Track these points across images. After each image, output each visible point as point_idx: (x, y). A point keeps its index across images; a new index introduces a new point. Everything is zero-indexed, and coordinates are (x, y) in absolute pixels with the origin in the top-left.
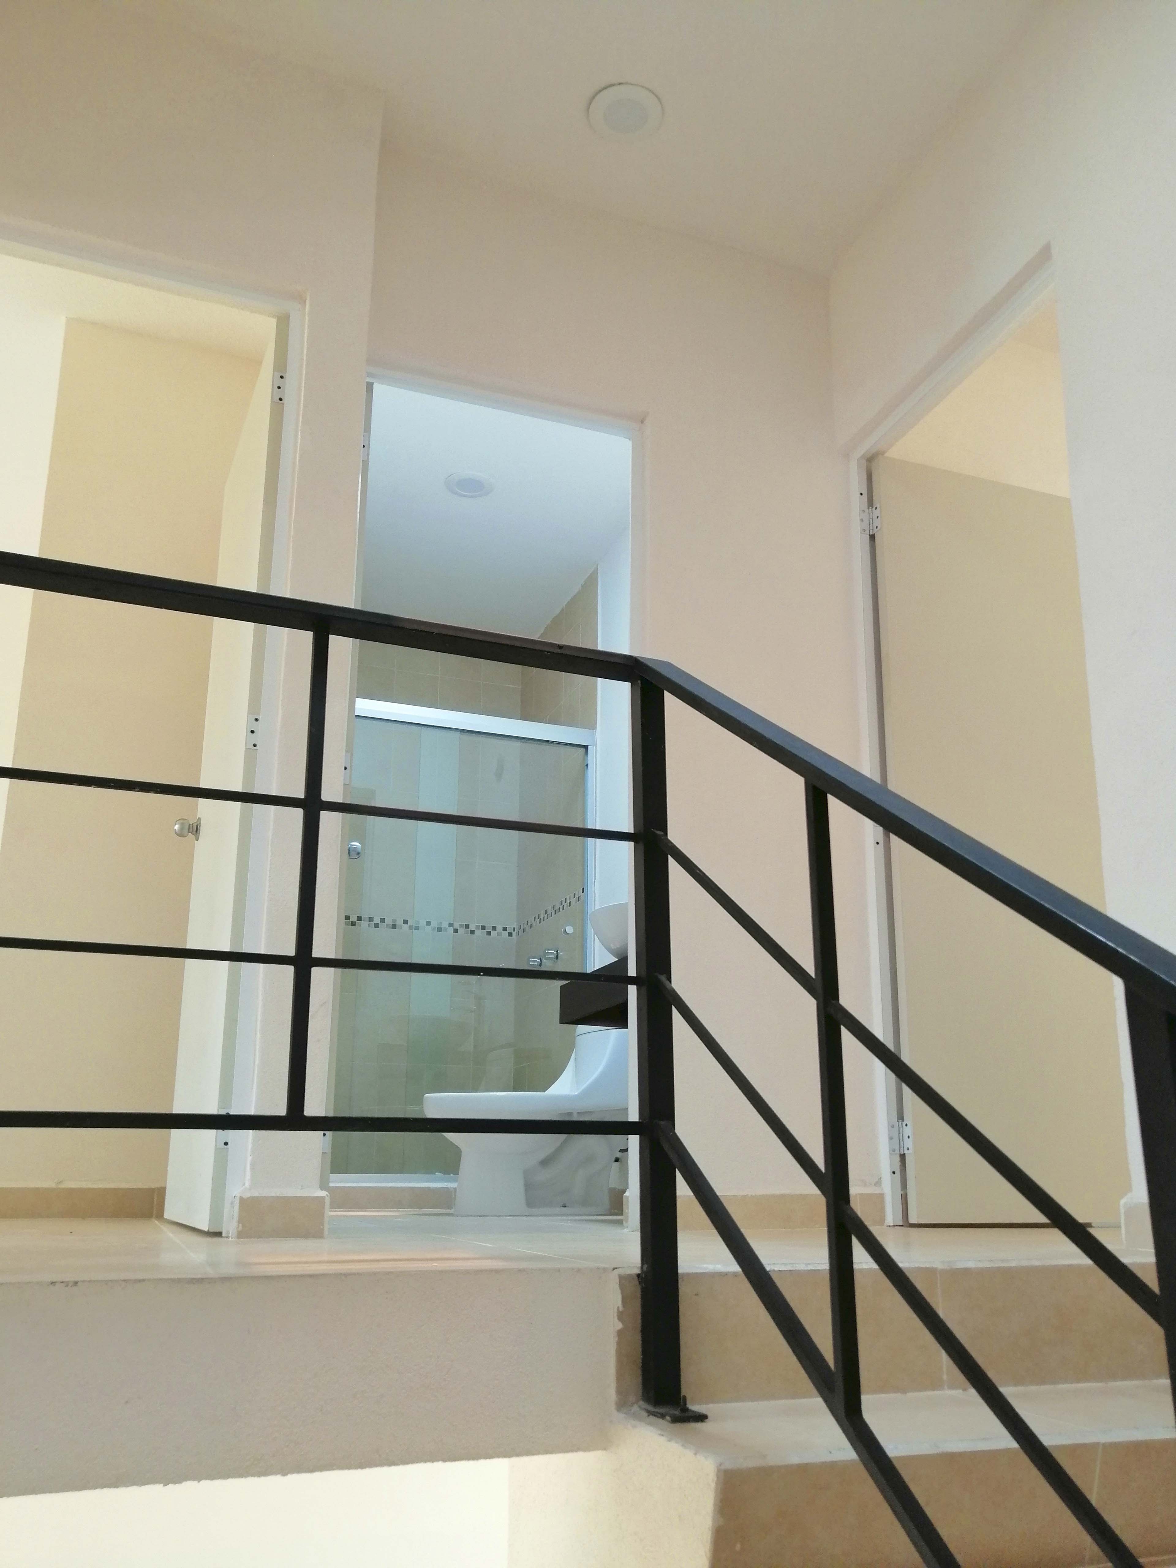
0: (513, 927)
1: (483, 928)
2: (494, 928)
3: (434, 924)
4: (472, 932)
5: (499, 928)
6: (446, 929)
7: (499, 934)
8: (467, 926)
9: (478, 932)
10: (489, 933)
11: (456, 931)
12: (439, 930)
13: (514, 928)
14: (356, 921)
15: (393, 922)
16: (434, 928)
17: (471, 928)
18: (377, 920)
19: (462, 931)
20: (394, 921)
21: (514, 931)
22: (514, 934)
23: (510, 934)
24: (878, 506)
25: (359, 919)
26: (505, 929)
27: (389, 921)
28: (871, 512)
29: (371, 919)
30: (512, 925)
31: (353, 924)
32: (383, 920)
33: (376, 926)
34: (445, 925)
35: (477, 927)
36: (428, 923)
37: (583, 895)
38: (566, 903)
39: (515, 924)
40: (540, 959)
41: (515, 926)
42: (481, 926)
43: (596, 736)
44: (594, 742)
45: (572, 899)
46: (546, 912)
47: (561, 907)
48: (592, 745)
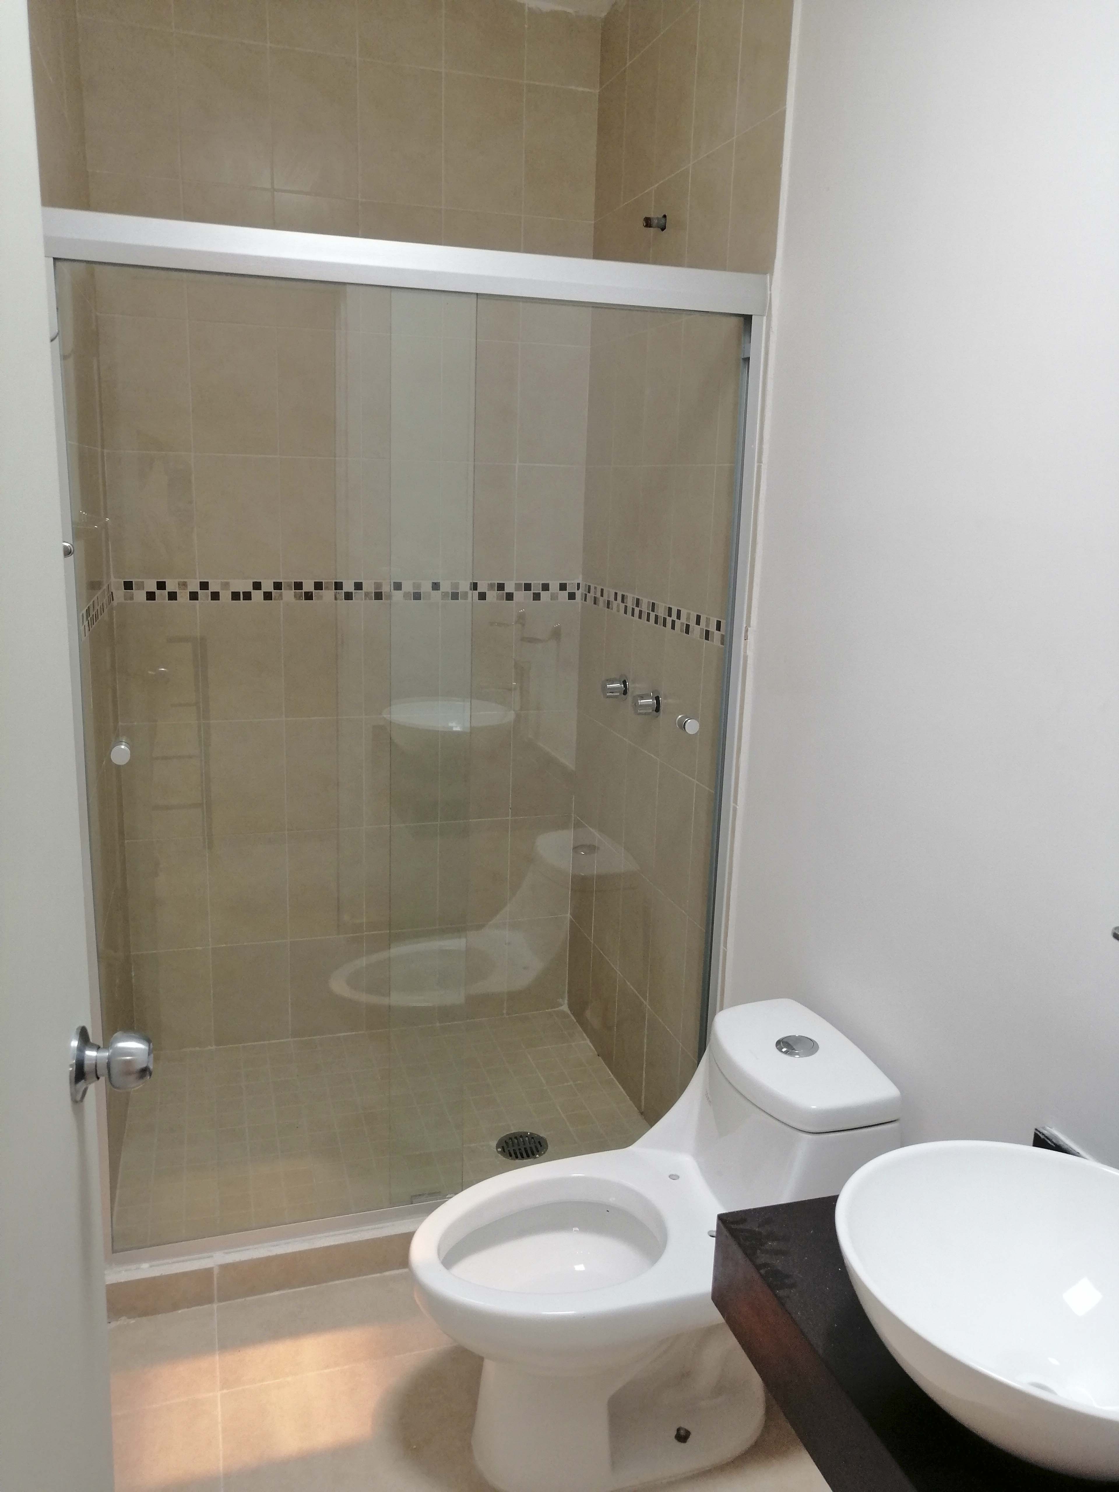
0: (577, 582)
1: (528, 587)
2: (545, 587)
3: (446, 587)
4: (510, 597)
5: (554, 587)
6: (465, 595)
7: (554, 597)
8: (501, 587)
9: (520, 596)
10: (537, 597)
11: (482, 596)
12: (455, 596)
13: (578, 585)
14: (314, 591)
15: (375, 588)
16: (445, 595)
17: (508, 589)
18: (349, 587)
19: (492, 595)
20: (378, 585)
21: (578, 589)
22: (579, 594)
23: (572, 596)
25: (318, 586)
26: (563, 587)
27: (368, 587)
29: (338, 586)
30: (575, 578)
31: (309, 596)
32: (358, 586)
33: (348, 596)
34: (464, 586)
35: (518, 587)
36: (436, 586)
37: (717, 635)
38: (680, 620)
39: (581, 577)
40: (624, 682)
41: (580, 580)
42: (525, 583)
43: (770, 290)
44: (766, 307)
45: (693, 623)
46: (638, 603)
47: (669, 621)
48: (762, 316)
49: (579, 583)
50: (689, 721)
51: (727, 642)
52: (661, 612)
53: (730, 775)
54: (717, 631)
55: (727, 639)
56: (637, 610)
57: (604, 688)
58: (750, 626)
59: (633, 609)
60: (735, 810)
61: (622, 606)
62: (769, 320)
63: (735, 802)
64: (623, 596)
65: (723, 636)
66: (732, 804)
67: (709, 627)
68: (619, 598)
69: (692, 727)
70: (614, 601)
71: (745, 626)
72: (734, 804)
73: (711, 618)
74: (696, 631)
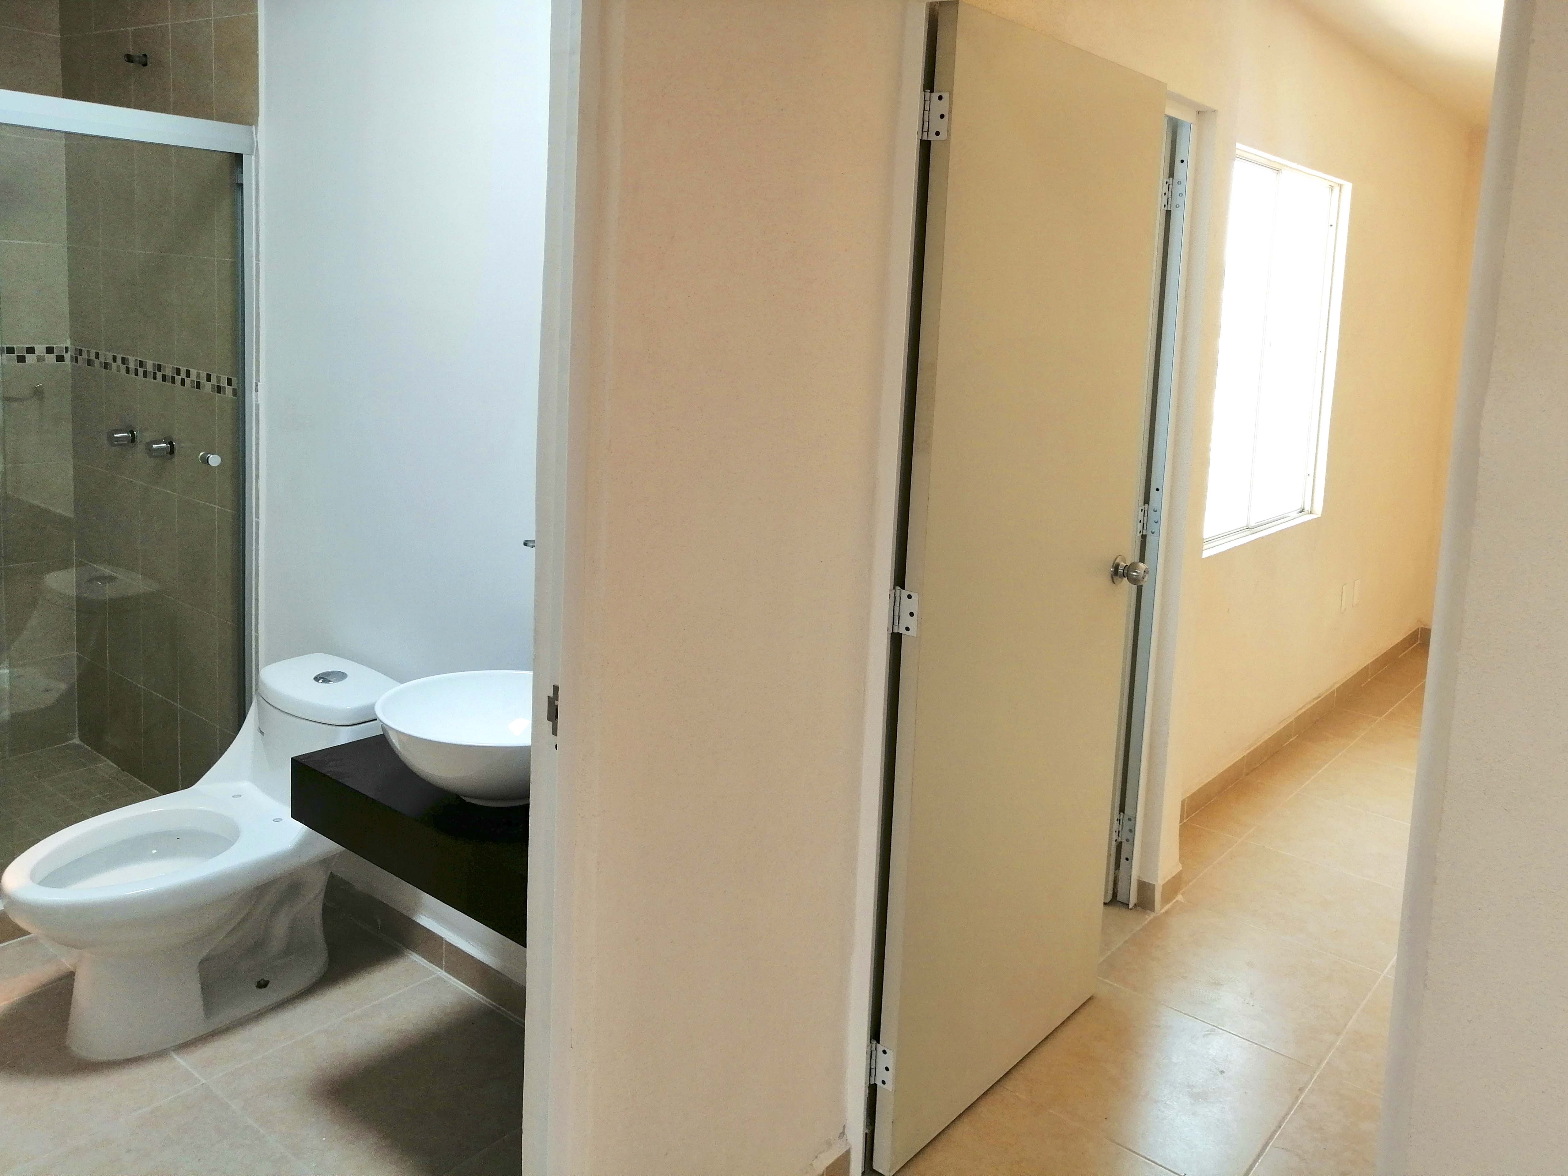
0: (64, 345)
1: (10, 351)
2: (31, 350)
5: (40, 349)
7: (40, 359)
10: (21, 359)
13: (67, 348)
21: (67, 352)
22: (67, 357)
23: (60, 358)
24: (945, 96)
26: (50, 350)
28: (927, 98)
30: (63, 343)
37: (229, 390)
38: (190, 377)
39: (69, 341)
40: (132, 432)
41: (68, 344)
42: (7, 347)
43: (257, 137)
44: (254, 149)
45: (203, 380)
46: (141, 364)
47: (178, 379)
48: (251, 155)
49: (68, 347)
50: (211, 456)
51: (240, 395)
52: (169, 372)
53: (251, 495)
54: (229, 387)
55: (240, 393)
56: (141, 371)
57: (111, 438)
58: (259, 381)
59: (136, 370)
60: (257, 523)
61: (123, 367)
62: (257, 157)
63: (257, 517)
64: (123, 359)
65: (234, 390)
66: (254, 519)
67: (219, 383)
68: (119, 361)
69: (215, 460)
70: (113, 364)
71: (255, 381)
72: (257, 519)
73: (222, 376)
74: (208, 387)
